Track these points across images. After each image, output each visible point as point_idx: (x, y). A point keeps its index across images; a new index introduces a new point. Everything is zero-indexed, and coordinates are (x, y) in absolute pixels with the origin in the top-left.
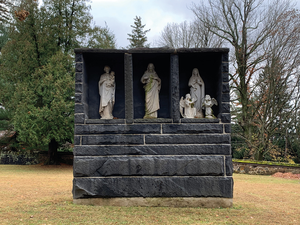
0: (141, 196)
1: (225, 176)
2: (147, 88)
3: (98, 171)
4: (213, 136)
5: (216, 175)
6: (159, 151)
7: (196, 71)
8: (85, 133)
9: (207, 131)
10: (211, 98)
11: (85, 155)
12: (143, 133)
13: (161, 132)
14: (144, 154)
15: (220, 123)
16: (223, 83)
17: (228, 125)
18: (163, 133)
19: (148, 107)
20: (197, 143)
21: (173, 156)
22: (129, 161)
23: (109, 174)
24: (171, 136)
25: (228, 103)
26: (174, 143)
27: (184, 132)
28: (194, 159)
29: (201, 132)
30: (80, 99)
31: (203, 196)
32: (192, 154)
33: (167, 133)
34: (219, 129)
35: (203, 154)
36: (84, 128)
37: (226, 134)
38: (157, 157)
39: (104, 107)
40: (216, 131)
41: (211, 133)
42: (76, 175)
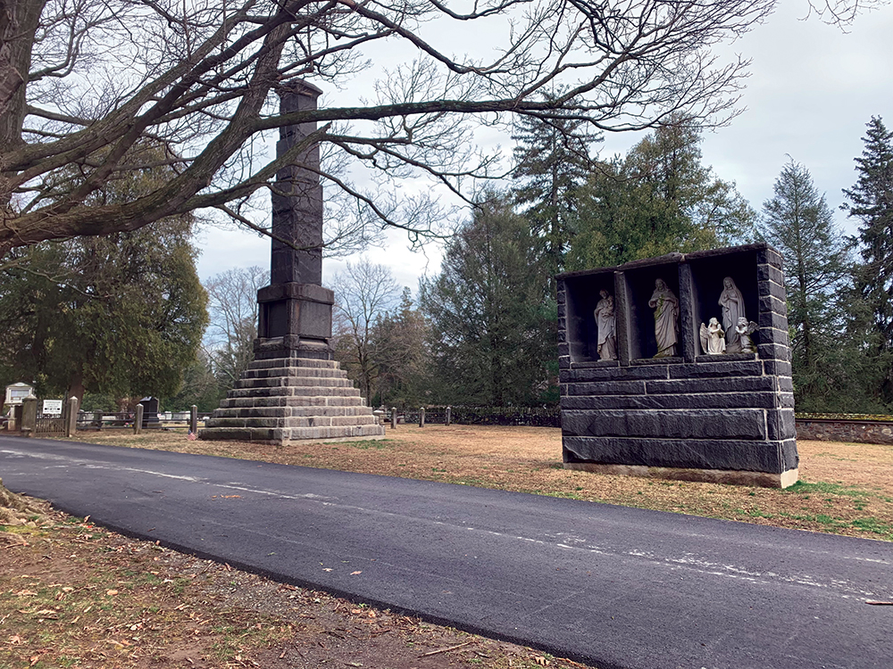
0: (645, 465)
1: (768, 441)
2: (656, 315)
3: (590, 431)
4: (746, 380)
5: (751, 438)
6: (664, 404)
7: (727, 282)
8: (570, 380)
9: (736, 373)
10: (749, 321)
11: (573, 408)
12: (643, 379)
13: (668, 377)
14: (646, 408)
15: (757, 360)
16: (761, 298)
17: (771, 363)
18: (671, 378)
19: (660, 340)
20: (721, 391)
21: (687, 410)
22: (626, 417)
23: (603, 433)
24: (683, 382)
25: (769, 328)
26: (687, 392)
27: (702, 375)
28: (716, 414)
29: (727, 374)
30: (564, 338)
31: (733, 469)
32: (715, 407)
33: (676, 378)
34: (754, 369)
35: (730, 407)
36: (570, 374)
37: (767, 376)
38: (664, 412)
39: (602, 345)
40: (752, 373)
41: (742, 375)
42: (565, 433)
